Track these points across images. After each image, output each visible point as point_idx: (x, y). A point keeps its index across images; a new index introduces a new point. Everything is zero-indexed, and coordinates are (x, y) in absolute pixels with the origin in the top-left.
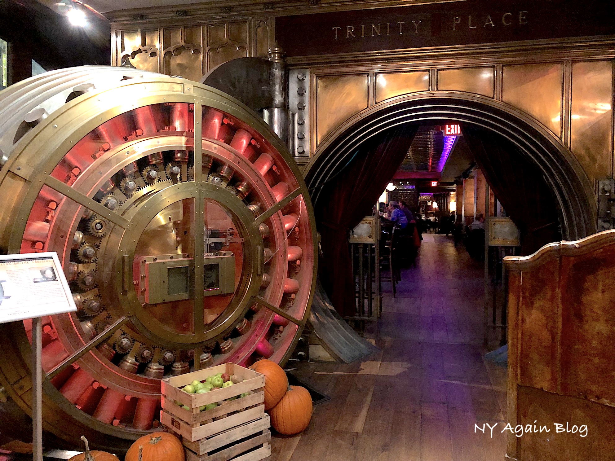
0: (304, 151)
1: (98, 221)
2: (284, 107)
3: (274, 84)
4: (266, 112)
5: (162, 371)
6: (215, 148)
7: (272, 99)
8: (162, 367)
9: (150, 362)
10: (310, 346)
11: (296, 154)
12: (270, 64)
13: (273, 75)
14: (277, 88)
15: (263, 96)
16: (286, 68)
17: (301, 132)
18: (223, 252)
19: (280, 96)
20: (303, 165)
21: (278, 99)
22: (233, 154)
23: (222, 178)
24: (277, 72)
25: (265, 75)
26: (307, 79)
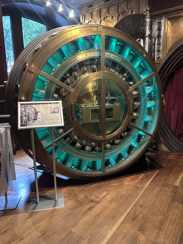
0: (159, 57)
1: (63, 90)
2: (150, 36)
3: (146, 26)
4: (142, 40)
5: (90, 150)
6: (112, 56)
7: (144, 33)
8: (91, 148)
9: (86, 146)
10: (159, 144)
11: (156, 59)
12: (144, 17)
13: (145, 21)
14: (147, 28)
15: (140, 32)
16: (153, 18)
17: (158, 48)
18: (115, 103)
19: (149, 31)
20: (159, 64)
21: (148, 32)
22: (121, 58)
23: (116, 70)
24: (148, 20)
25: (142, 21)
26: (163, 21)
